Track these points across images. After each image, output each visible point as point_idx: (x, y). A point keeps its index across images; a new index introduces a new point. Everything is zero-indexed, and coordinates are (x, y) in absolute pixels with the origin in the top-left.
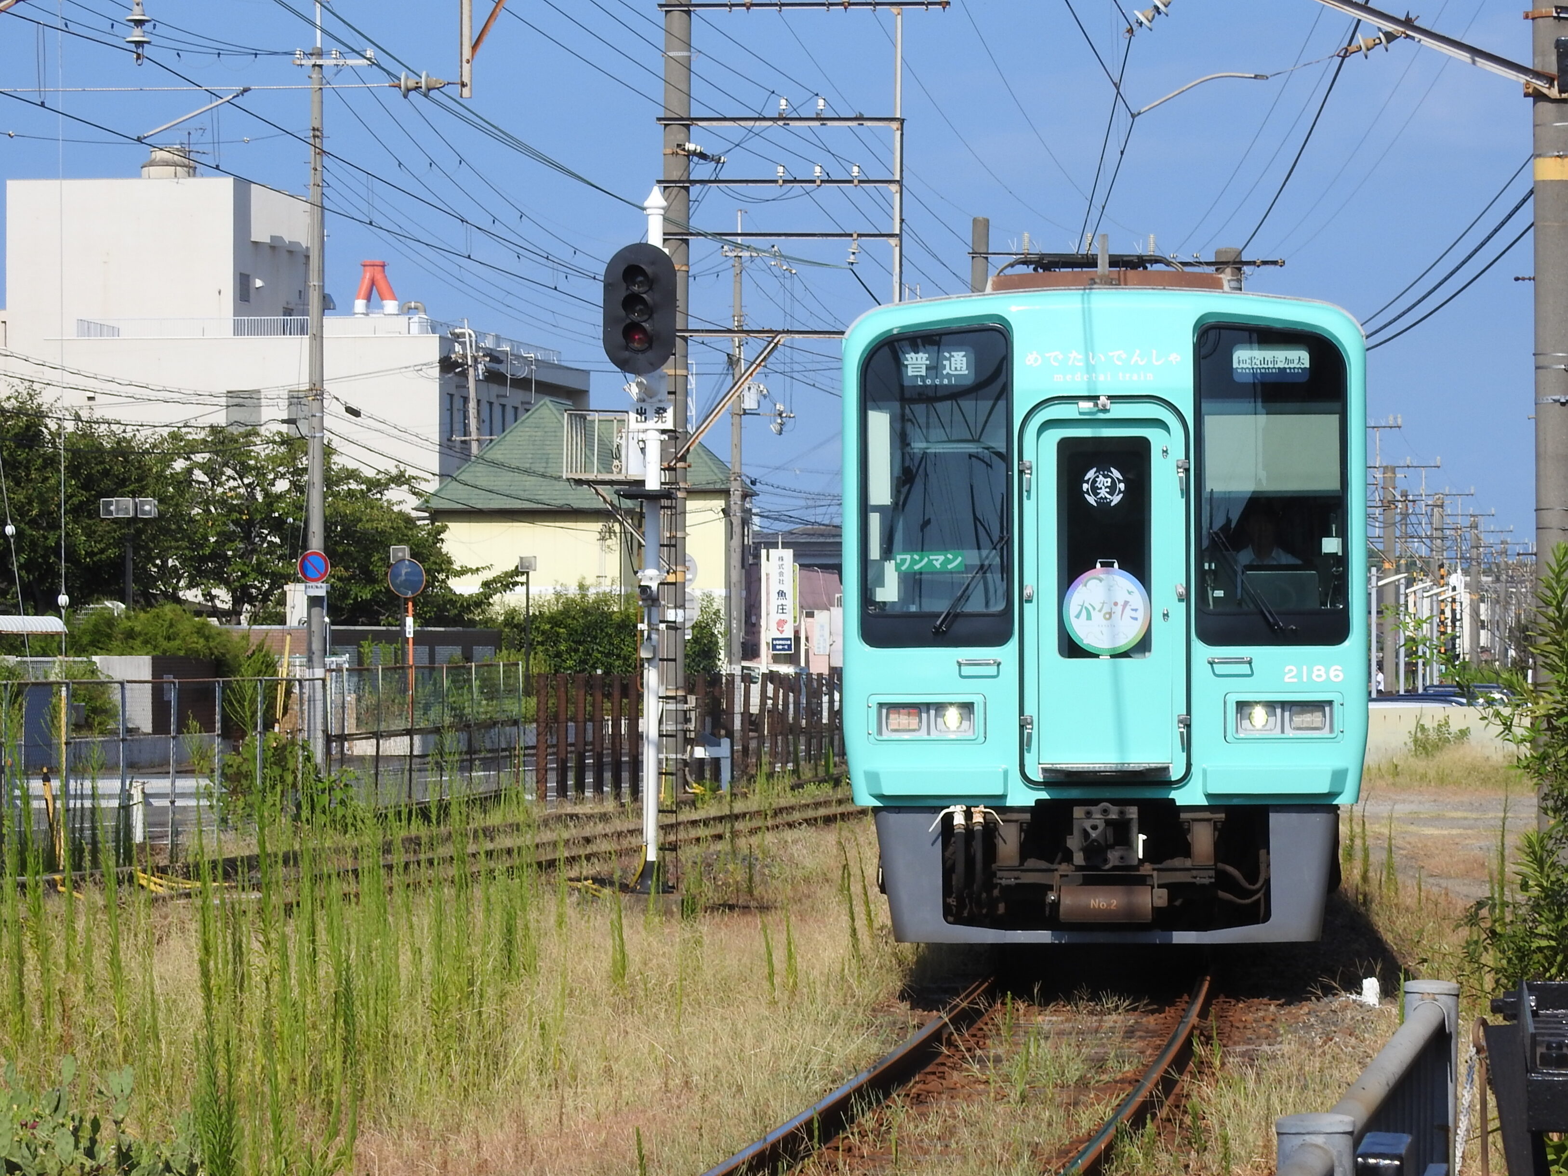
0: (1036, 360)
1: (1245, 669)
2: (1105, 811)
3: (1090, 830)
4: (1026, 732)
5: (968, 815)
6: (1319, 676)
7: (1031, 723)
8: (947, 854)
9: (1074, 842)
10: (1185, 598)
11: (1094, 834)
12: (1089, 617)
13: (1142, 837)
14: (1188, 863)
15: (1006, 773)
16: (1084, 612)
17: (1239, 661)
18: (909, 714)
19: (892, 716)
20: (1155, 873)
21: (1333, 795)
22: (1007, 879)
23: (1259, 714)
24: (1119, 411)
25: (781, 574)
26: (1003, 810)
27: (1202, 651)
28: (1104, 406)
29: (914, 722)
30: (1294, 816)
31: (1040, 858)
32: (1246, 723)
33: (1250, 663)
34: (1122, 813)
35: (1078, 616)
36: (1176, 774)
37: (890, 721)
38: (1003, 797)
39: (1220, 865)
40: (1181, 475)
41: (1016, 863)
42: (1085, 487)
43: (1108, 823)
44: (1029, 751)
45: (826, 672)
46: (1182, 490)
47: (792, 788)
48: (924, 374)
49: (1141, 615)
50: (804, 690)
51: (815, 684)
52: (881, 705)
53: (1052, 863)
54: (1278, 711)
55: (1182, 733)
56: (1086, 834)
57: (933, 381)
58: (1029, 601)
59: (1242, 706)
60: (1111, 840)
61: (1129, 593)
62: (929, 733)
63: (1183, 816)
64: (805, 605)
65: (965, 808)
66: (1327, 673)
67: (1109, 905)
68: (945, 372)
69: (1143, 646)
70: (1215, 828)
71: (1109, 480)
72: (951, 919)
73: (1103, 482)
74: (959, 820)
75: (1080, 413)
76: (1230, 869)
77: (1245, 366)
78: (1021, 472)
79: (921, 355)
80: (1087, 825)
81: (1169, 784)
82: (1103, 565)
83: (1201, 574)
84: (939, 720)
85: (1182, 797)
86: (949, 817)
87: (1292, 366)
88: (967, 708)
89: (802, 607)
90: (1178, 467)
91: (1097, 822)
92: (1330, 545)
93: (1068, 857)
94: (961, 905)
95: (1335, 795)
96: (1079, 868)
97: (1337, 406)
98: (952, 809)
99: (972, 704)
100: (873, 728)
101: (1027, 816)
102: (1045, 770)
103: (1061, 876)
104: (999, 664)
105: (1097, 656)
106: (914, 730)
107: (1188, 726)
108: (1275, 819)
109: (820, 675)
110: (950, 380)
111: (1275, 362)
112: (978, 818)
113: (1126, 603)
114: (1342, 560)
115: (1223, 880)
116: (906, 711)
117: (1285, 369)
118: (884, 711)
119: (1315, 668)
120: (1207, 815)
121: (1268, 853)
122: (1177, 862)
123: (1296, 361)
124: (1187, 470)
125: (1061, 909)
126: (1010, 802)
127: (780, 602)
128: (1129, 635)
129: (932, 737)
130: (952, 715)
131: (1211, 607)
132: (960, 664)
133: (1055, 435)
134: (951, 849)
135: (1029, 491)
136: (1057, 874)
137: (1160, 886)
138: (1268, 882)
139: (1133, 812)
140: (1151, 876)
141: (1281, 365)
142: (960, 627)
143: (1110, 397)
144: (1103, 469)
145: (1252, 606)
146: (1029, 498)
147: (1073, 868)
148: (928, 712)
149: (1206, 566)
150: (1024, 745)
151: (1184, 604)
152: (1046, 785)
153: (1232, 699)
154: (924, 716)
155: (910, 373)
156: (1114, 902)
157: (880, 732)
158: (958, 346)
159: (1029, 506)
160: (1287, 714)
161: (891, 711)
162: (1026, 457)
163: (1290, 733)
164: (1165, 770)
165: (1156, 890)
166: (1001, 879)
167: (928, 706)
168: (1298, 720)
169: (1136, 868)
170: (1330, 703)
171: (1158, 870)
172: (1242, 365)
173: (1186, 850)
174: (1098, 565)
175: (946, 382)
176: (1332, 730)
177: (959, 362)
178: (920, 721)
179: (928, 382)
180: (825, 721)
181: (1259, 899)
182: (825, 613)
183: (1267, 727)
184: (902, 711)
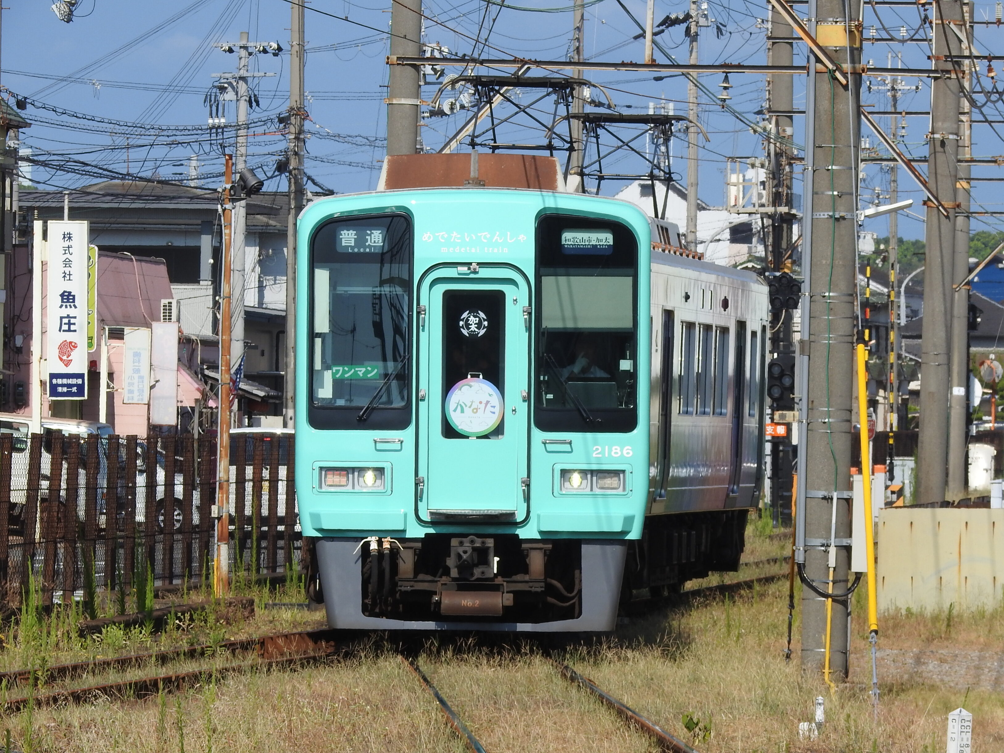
0: (429, 238)
1: (567, 447)
2: (472, 542)
3: (462, 554)
4: (419, 488)
5: (380, 543)
6: (616, 453)
7: (423, 482)
8: (365, 570)
9: (451, 562)
10: (527, 399)
11: (465, 556)
12: (462, 411)
13: (496, 559)
14: (527, 578)
15: (405, 515)
16: (459, 407)
17: (563, 442)
18: (340, 475)
19: (328, 476)
20: (505, 584)
21: (625, 533)
22: (406, 587)
23: (576, 478)
24: (484, 273)
25: (67, 263)
26: (403, 540)
27: (538, 435)
28: (475, 269)
29: (343, 480)
30: (598, 547)
31: (427, 573)
32: (567, 484)
33: (570, 443)
34: (483, 543)
35: (455, 410)
36: (520, 517)
37: (327, 479)
38: (404, 531)
39: (549, 580)
40: (526, 317)
41: (411, 576)
42: (461, 323)
43: (474, 549)
44: (421, 500)
45: (142, 432)
46: (526, 327)
47: (82, 634)
48: (353, 244)
49: (497, 410)
50: (104, 462)
51: (123, 452)
52: (321, 468)
53: (435, 577)
54: (589, 476)
55: (524, 490)
56: (459, 556)
57: (359, 250)
58: (423, 400)
59: (565, 473)
60: (476, 561)
61: (490, 395)
62: (353, 488)
63: (524, 546)
64: (108, 317)
65: (377, 538)
66: (622, 451)
67: (474, 604)
68: (367, 244)
69: (499, 431)
70: (545, 554)
71: (477, 319)
72: (367, 614)
73: (473, 320)
74: (374, 546)
75: (459, 274)
76: (555, 583)
77: (569, 243)
78: (418, 313)
79: (351, 231)
80: (460, 550)
81: (516, 524)
82: (472, 376)
83: (538, 383)
84: (361, 479)
85: (523, 533)
86: (367, 544)
87: (601, 243)
88: (380, 471)
89: (102, 321)
90: (524, 312)
91: (467, 549)
92: (625, 365)
93: (447, 571)
94: (374, 604)
95: (627, 533)
96: (454, 579)
97: (631, 271)
98: (369, 539)
99: (383, 468)
100: (316, 484)
101: (419, 545)
102: (432, 514)
103: (442, 584)
104: (402, 442)
105: (467, 437)
106: (343, 486)
107: (528, 486)
108: (585, 549)
109: (132, 440)
110: (370, 249)
111: (589, 241)
112: (386, 545)
113: (488, 402)
114: (633, 375)
115: (550, 590)
116: (338, 472)
117: (596, 245)
118: (323, 473)
119: (614, 448)
120: (540, 545)
121: (581, 573)
122: (519, 577)
123: (604, 241)
124: (530, 314)
125: (442, 606)
126: (408, 535)
127: (65, 312)
128: (491, 423)
129: (356, 490)
130: (369, 476)
131: (545, 406)
132: (375, 442)
133: (442, 288)
134: (367, 567)
135: (423, 326)
136: (439, 584)
137: (507, 592)
138: (580, 591)
139: (490, 543)
140: (503, 585)
141: (594, 243)
142: (375, 416)
143: (478, 264)
144: (474, 310)
145: (572, 405)
146: (423, 330)
147: (451, 579)
148: (353, 473)
149: (542, 378)
150: (418, 497)
151: (527, 403)
152: (433, 523)
153: (558, 468)
154: (351, 476)
155: (343, 244)
156: (477, 602)
157: (321, 487)
158: (375, 226)
159: (423, 336)
160: (595, 478)
161: (328, 472)
162: (422, 303)
163: (597, 491)
164: (512, 514)
165: (505, 594)
166: (401, 586)
167: (353, 469)
168: (601, 482)
169: (492, 579)
170: (623, 471)
171: (507, 582)
172: (567, 243)
173: (525, 569)
174: (469, 376)
175: (368, 250)
176: (624, 489)
177: (377, 237)
178: (348, 479)
179: (356, 250)
180: (140, 518)
181: (574, 603)
182: (143, 332)
183: (581, 487)
184: (336, 472)
